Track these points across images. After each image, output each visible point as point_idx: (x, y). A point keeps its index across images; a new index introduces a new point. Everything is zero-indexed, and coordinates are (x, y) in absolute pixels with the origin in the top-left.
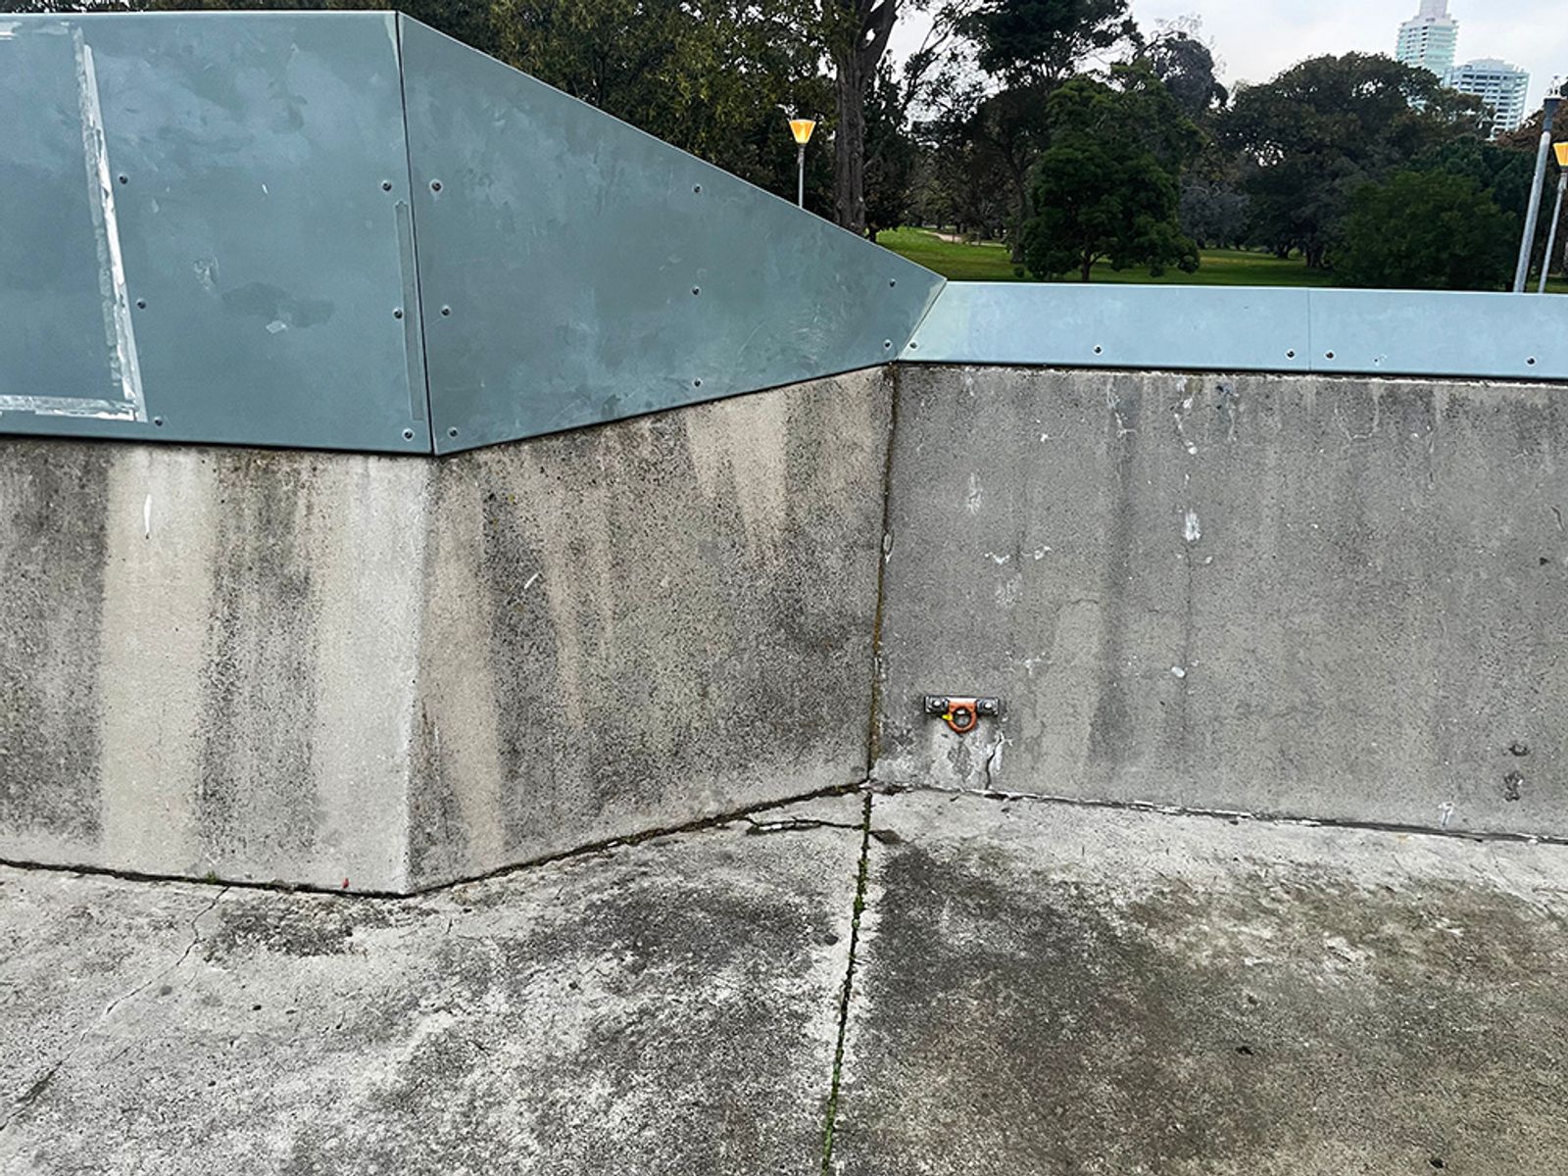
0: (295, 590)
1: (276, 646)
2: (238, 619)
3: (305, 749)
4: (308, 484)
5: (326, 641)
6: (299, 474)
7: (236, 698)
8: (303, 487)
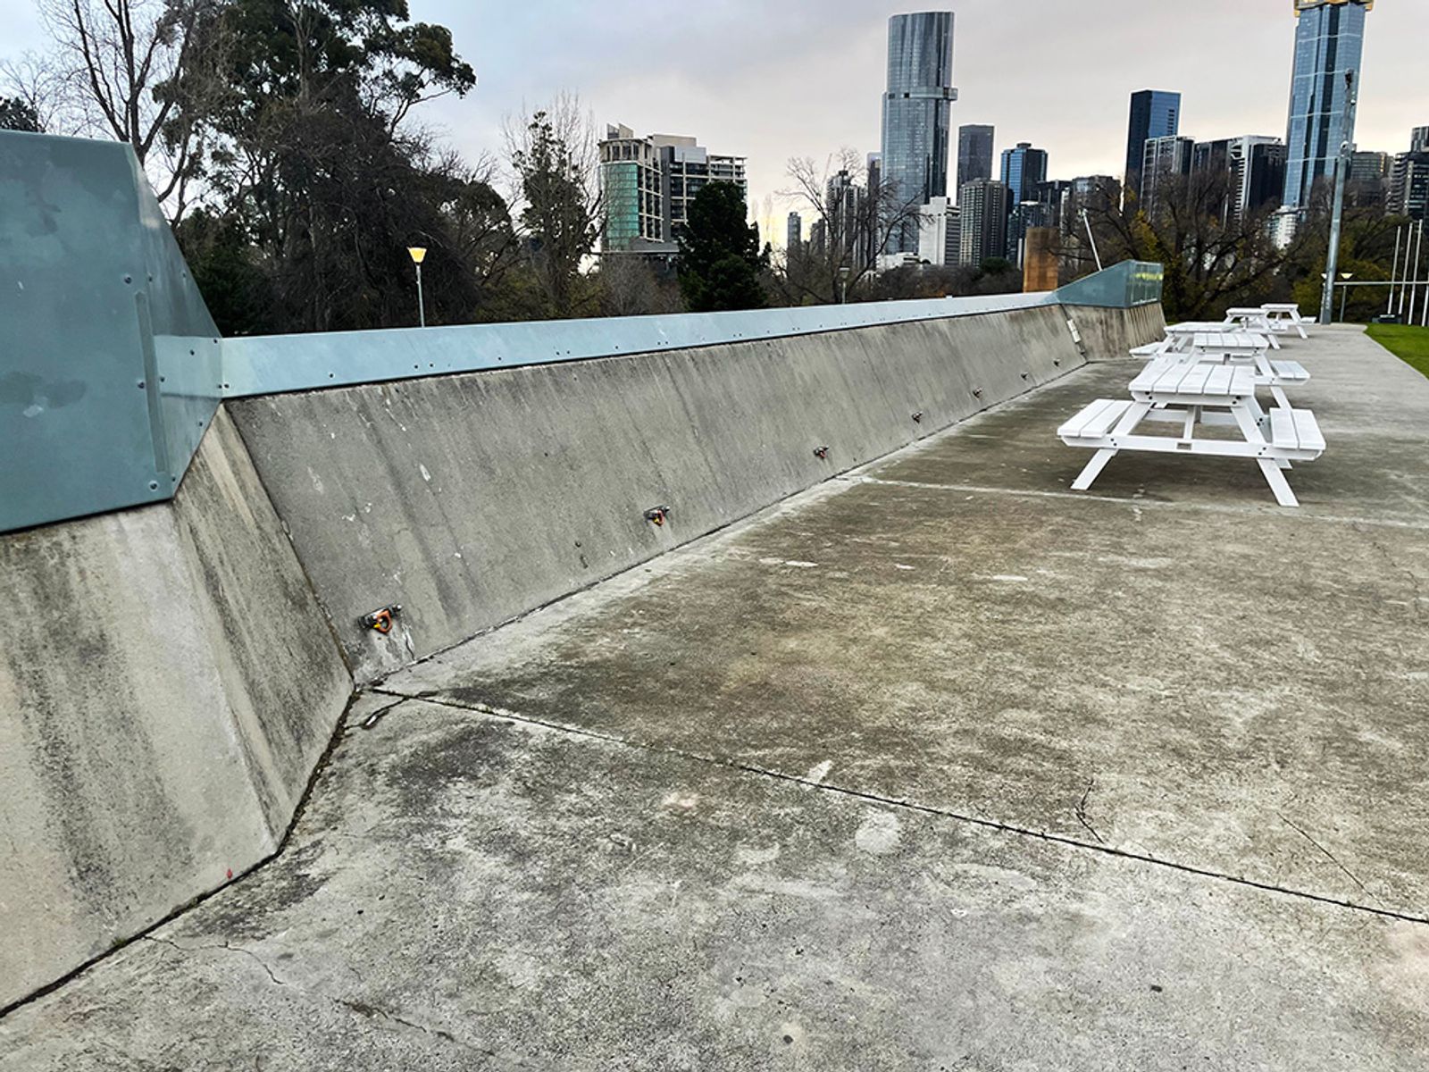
0: (94, 651)
1: (95, 706)
2: (49, 698)
3: (156, 784)
4: (72, 552)
5: (139, 683)
6: (61, 545)
7: (76, 770)
8: (69, 556)
